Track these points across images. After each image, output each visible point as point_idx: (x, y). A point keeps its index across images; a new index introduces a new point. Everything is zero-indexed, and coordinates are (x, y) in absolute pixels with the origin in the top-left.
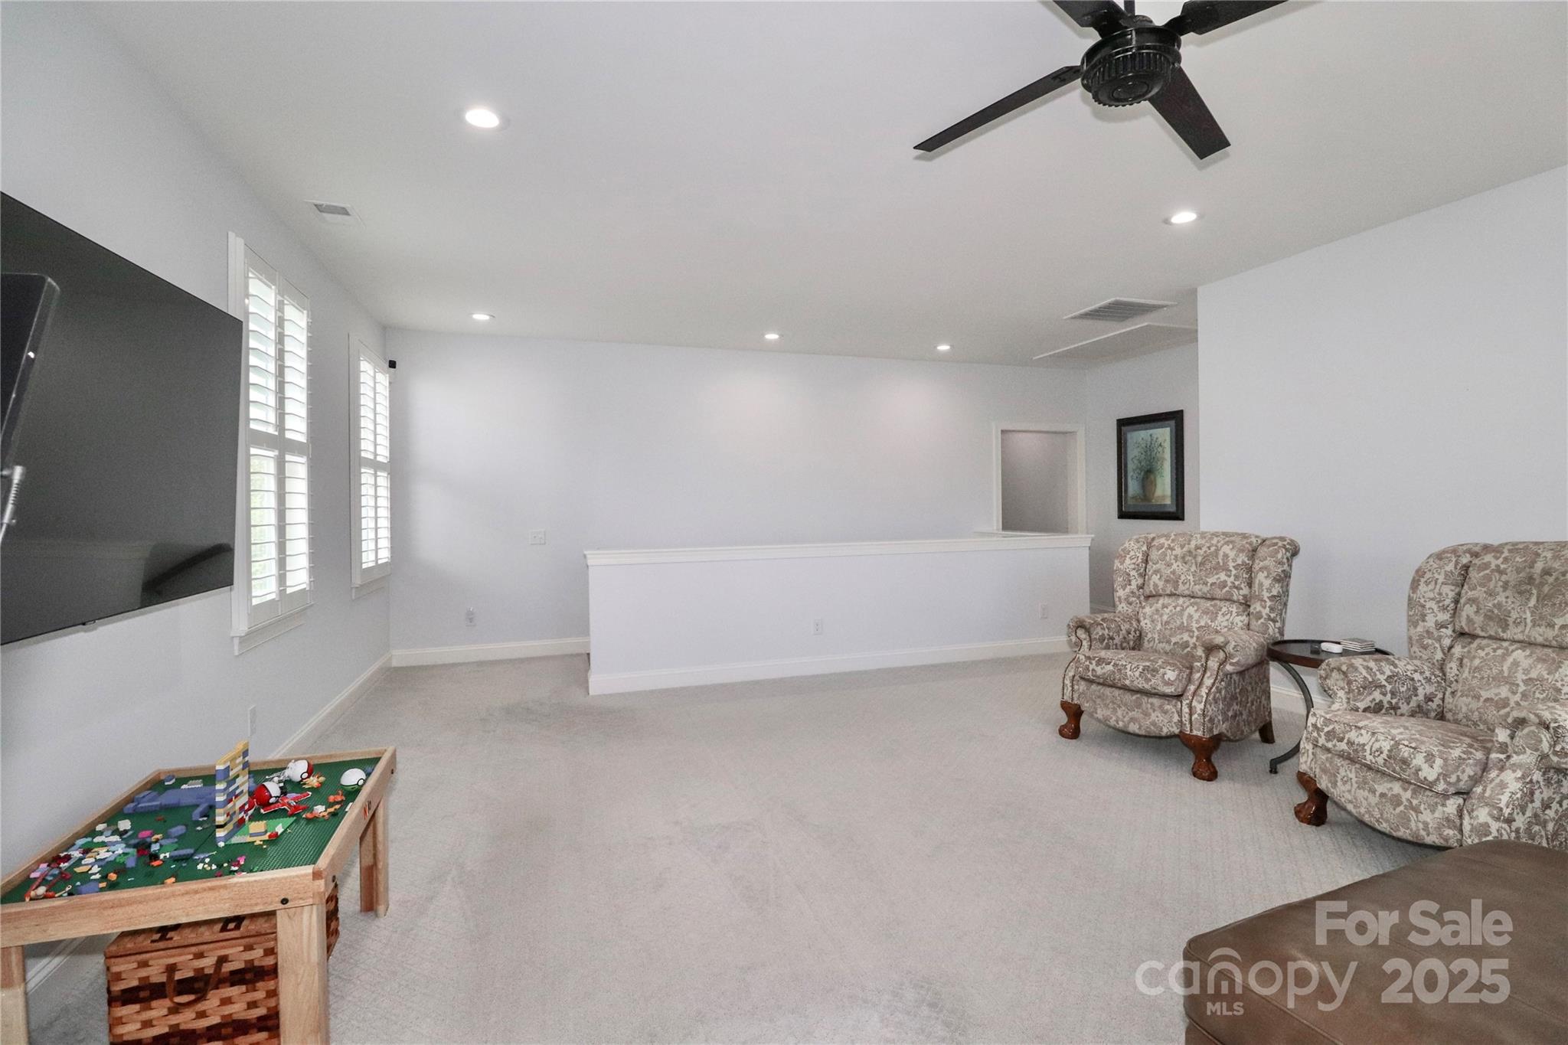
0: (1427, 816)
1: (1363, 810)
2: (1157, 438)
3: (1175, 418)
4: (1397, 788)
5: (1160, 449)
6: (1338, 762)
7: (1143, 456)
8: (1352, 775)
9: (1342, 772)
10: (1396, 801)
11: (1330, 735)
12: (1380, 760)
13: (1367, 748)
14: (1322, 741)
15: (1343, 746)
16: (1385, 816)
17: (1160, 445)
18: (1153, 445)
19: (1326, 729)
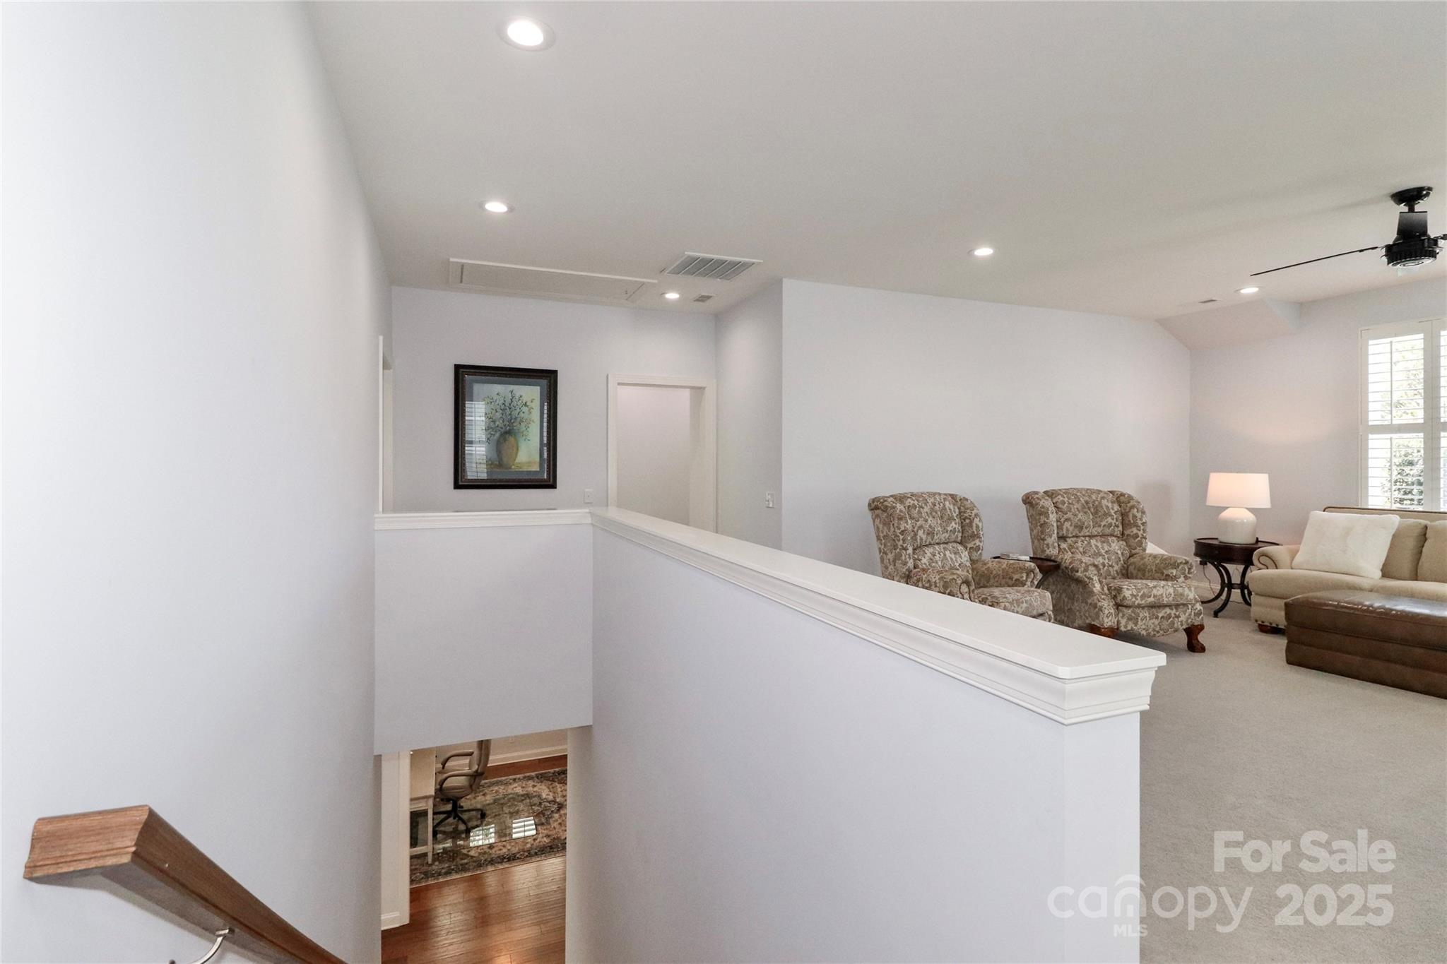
0: (1183, 618)
1: (1150, 630)
2: (521, 396)
3: (548, 379)
4: (1168, 610)
5: (525, 409)
6: (1138, 611)
7: (498, 415)
8: (1147, 614)
9: (1141, 615)
10: (1169, 616)
11: (1143, 597)
12: (1171, 599)
13: (1164, 595)
14: (1138, 601)
15: (1152, 599)
16: (1162, 627)
17: (526, 404)
18: (514, 403)
19: (1140, 594)
